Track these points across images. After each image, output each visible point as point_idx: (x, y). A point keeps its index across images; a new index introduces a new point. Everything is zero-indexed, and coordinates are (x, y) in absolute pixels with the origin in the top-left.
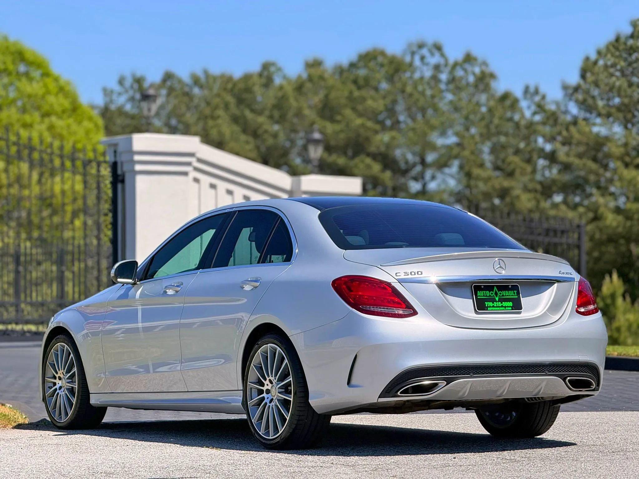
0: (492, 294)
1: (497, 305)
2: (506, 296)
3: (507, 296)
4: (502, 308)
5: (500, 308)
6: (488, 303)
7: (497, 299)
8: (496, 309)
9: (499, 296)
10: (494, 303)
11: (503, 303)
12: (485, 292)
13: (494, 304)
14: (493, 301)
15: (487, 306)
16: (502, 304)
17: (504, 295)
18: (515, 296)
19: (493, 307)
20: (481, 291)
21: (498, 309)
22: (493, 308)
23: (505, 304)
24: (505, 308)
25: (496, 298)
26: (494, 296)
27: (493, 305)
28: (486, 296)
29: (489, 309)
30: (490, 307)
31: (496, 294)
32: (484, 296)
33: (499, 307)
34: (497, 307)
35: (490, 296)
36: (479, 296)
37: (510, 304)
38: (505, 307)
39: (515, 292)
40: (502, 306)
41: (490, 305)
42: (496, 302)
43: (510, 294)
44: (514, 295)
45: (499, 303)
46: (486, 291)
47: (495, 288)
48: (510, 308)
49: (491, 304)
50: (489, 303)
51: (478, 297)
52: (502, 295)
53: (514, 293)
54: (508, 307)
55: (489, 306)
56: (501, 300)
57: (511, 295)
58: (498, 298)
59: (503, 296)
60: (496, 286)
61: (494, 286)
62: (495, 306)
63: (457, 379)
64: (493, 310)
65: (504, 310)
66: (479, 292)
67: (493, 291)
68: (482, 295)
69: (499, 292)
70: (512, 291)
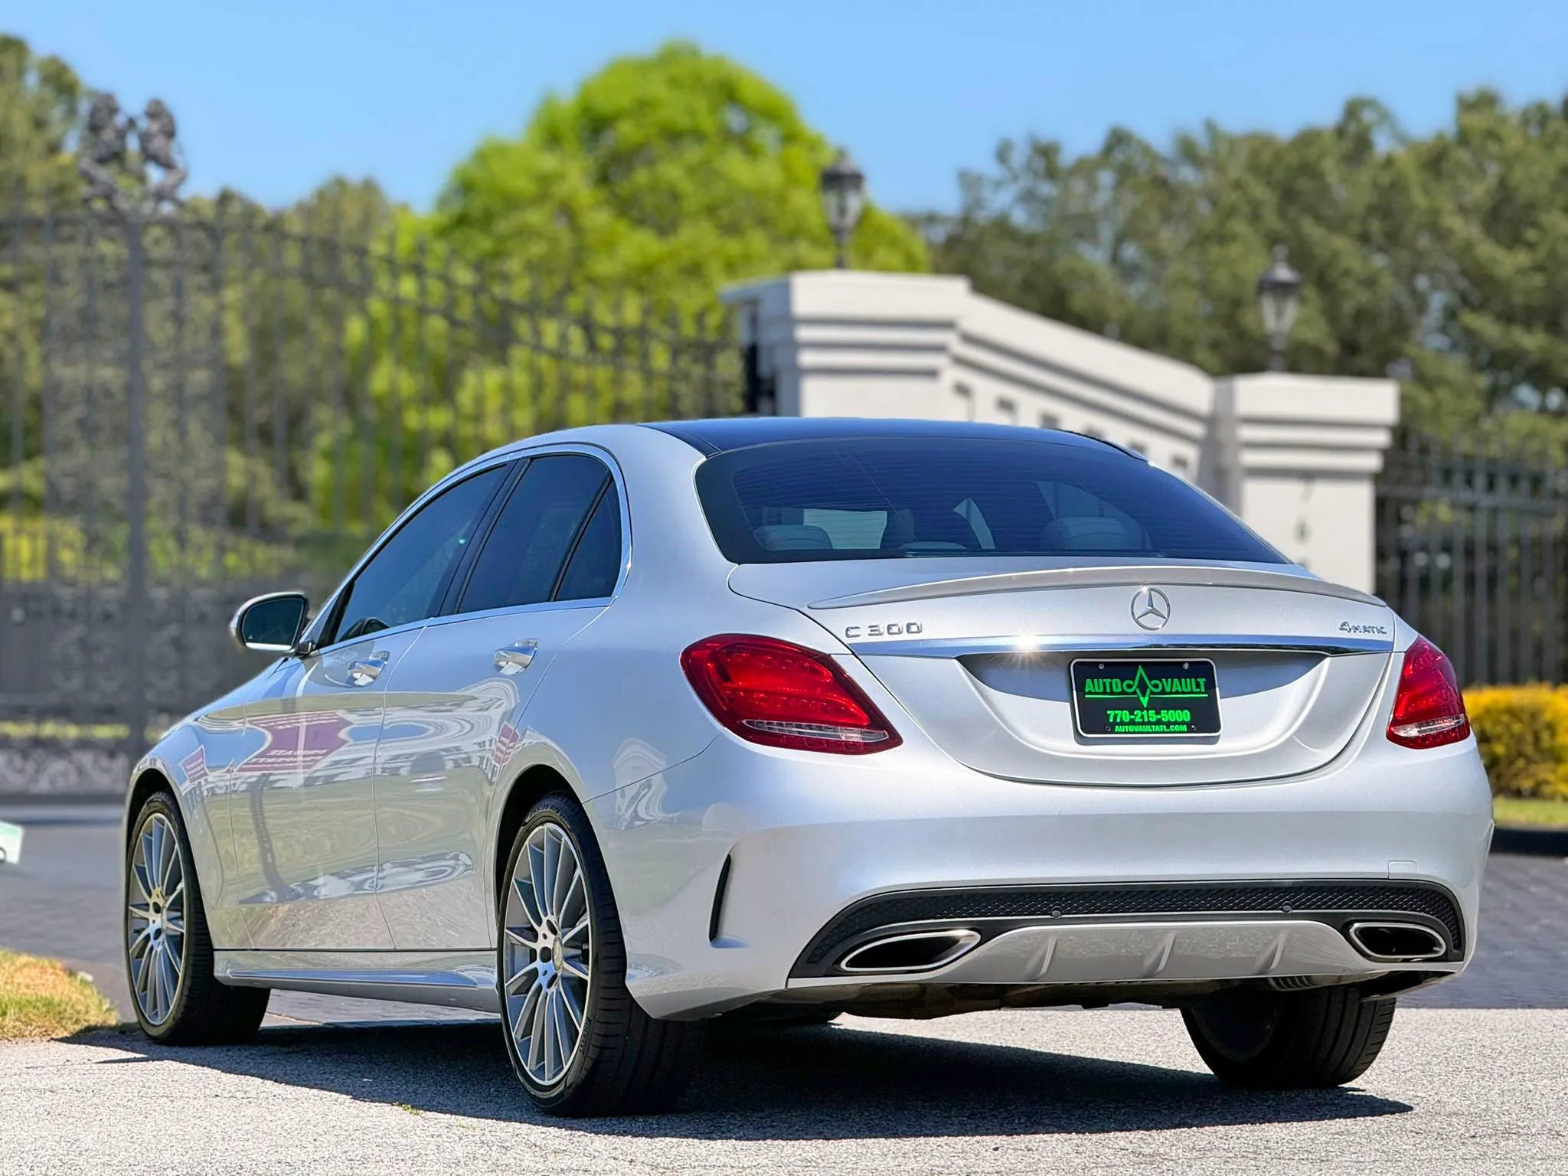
0: (1129, 686)
1: (1142, 717)
2: (1171, 693)
3: (1177, 692)
4: (1158, 728)
5: (1153, 726)
6: (1116, 712)
7: (1145, 701)
8: (1141, 728)
9: (1152, 693)
10: (1135, 713)
11: (1163, 712)
12: (1107, 681)
13: (1136, 716)
14: (1133, 706)
15: (1111, 720)
16: (1159, 717)
17: (1168, 690)
18: (1200, 693)
19: (1132, 722)
20: (1098, 678)
21: (1147, 728)
22: (1132, 728)
23: (1167, 715)
24: (1168, 727)
25: (1141, 698)
26: (1134, 693)
27: (1132, 717)
28: (1112, 693)
29: (1117, 728)
30: (1122, 723)
31: (1143, 687)
32: (1105, 693)
33: (1150, 723)
34: (1143, 723)
35: (1123, 692)
36: (1090, 693)
37: (1185, 715)
38: (1168, 724)
39: (1202, 681)
40: (1159, 722)
41: (1121, 719)
42: (1142, 709)
43: (1188, 688)
44: (1199, 690)
45: (1150, 712)
46: (1112, 678)
47: (1141, 671)
48: (1184, 728)
49: (1125, 715)
50: (1119, 712)
51: (1086, 696)
52: (1160, 689)
53: (1198, 685)
54: (1176, 723)
55: (1118, 720)
56: (1157, 705)
57: (1189, 690)
58: (1147, 698)
59: (1163, 692)
60: (1143, 664)
61: (1137, 664)
62: (1138, 719)
63: (1012, 927)
64: (1129, 733)
65: (1164, 732)
66: (1089, 681)
67: (1133, 680)
68: (1097, 690)
69: (1150, 681)
70: (1193, 680)
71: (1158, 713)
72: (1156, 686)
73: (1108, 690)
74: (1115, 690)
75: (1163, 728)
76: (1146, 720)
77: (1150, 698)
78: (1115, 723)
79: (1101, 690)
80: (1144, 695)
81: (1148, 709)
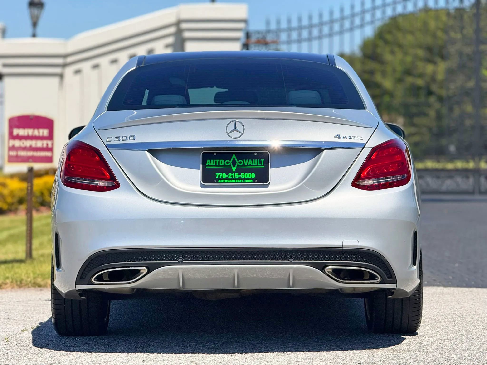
0: (228, 163)
1: (232, 176)
2: (247, 166)
3: (250, 165)
4: (239, 181)
5: (237, 180)
6: (220, 174)
7: (234, 169)
8: (231, 181)
9: (238, 166)
10: (229, 174)
11: (242, 174)
12: (217, 161)
13: (229, 176)
14: (228, 171)
15: (217, 177)
16: (240, 176)
17: (246, 164)
18: (261, 166)
19: (227, 178)
20: (213, 159)
21: (234, 181)
22: (226, 181)
23: (243, 175)
24: (244, 181)
25: (233, 168)
26: (230, 166)
27: (227, 176)
28: (219, 166)
29: (219, 181)
30: (222, 179)
31: (234, 163)
32: (216, 166)
33: (235, 179)
34: (232, 179)
35: (224, 165)
36: (209, 166)
37: (253, 175)
38: (244, 179)
39: (262, 161)
40: (240, 178)
41: (222, 177)
42: (232, 172)
44: (260, 164)
45: (236, 174)
46: (220, 159)
47: (234, 156)
48: (251, 181)
49: (224, 175)
50: (221, 174)
51: (206, 167)
52: (242, 164)
53: (261, 162)
54: (248, 179)
55: (220, 177)
56: (239, 171)
57: (256, 164)
58: (235, 168)
59: (244, 165)
60: (235, 153)
61: (233, 153)
62: (230, 177)
63: (161, 266)
64: (225, 183)
65: (241, 183)
66: (209, 161)
67: (230, 160)
68: (212, 164)
69: (238, 160)
70: (259, 160)
71: (240, 174)
72: (240, 163)
73: (217, 164)
74: (221, 164)
75: (241, 181)
76: (234, 177)
77: (237, 168)
78: (219, 179)
79: (214, 164)
80: (234, 167)
81: (235, 173)
